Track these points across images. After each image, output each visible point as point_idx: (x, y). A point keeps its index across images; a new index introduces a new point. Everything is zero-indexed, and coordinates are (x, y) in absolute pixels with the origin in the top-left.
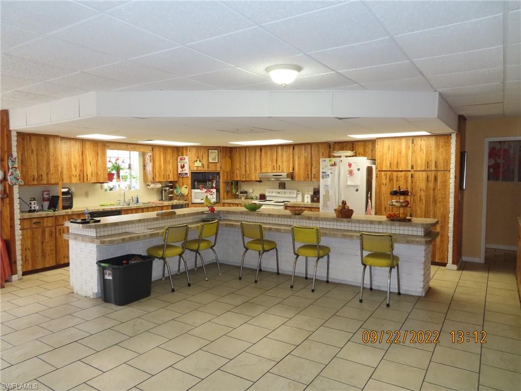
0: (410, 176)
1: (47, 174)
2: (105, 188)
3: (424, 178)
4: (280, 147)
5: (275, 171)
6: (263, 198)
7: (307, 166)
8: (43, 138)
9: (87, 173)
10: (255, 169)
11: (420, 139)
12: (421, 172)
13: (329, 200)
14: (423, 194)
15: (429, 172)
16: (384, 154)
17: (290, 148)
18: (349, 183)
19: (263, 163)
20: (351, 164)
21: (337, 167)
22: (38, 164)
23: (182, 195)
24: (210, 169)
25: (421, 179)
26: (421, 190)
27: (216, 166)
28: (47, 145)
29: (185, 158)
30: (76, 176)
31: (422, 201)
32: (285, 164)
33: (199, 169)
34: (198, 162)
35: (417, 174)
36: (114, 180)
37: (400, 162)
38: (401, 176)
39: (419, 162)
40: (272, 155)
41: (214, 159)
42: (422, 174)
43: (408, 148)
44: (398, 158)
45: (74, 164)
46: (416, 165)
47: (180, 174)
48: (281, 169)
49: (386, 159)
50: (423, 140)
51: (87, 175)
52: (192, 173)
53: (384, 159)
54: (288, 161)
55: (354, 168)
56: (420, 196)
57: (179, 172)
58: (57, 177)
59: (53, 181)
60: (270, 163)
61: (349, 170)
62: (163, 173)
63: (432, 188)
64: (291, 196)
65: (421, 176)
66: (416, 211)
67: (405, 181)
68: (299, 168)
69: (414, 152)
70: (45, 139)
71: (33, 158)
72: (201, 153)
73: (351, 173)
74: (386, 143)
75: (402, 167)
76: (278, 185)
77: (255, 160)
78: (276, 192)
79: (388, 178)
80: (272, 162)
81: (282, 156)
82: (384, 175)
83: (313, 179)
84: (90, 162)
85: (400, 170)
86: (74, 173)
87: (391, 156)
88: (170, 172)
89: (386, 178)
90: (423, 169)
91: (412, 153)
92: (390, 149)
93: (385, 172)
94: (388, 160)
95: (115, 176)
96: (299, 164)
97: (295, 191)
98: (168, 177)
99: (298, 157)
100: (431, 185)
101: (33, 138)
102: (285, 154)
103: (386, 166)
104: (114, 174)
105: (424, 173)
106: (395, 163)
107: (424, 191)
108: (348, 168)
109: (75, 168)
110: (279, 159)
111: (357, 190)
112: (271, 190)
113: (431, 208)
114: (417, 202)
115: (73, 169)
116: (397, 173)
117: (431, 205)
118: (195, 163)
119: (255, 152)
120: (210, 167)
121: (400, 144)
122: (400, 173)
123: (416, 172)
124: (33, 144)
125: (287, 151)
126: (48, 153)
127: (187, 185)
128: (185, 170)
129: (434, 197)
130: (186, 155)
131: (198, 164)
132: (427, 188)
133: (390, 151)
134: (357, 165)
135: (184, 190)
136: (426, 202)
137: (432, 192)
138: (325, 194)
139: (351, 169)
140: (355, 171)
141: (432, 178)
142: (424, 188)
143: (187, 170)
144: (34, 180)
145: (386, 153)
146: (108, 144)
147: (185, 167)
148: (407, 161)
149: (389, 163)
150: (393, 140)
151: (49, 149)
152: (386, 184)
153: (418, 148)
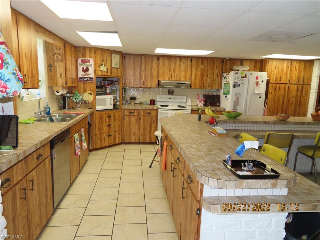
0: (287, 87)
3: (295, 89)
4: (178, 59)
5: (173, 79)
6: (152, 103)
7: (203, 76)
10: (152, 76)
11: (295, 62)
12: (294, 85)
13: (238, 105)
14: (294, 99)
15: (299, 85)
16: (272, 70)
17: (188, 60)
18: (256, 92)
19: (161, 72)
20: (258, 77)
21: (246, 79)
23: (85, 103)
24: (113, 75)
25: (294, 89)
26: (293, 97)
27: (117, 72)
29: (89, 61)
31: (293, 104)
32: (183, 73)
33: (104, 73)
35: (292, 86)
37: (282, 77)
38: (282, 87)
39: (293, 78)
40: (169, 64)
41: (116, 64)
42: (295, 86)
43: (288, 67)
44: (281, 74)
46: (292, 79)
47: (81, 78)
48: (178, 78)
49: (273, 75)
50: (297, 63)
52: (96, 77)
53: (272, 75)
54: (186, 71)
55: (260, 80)
56: (292, 101)
57: (80, 76)
60: (168, 72)
61: (256, 82)
62: (71, 77)
63: (299, 96)
64: (182, 101)
65: (294, 88)
66: (289, 111)
67: (284, 90)
68: (195, 78)
69: (291, 70)
72: (106, 56)
73: (257, 84)
74: (274, 63)
75: (283, 81)
76: (167, 91)
77: (151, 68)
78: (167, 98)
79: (273, 88)
80: (170, 71)
81: (180, 66)
82: (271, 86)
83: (208, 88)
85: (282, 83)
87: (277, 72)
89: (272, 89)
90: (295, 83)
91: (290, 71)
92: (277, 67)
93: (272, 84)
94: (274, 75)
96: (196, 75)
97: (185, 97)
99: (196, 68)
100: (299, 93)
102: (182, 65)
103: (273, 80)
105: (296, 85)
106: (279, 77)
107: (294, 97)
108: (256, 80)
110: (177, 69)
111: (260, 97)
112: (162, 96)
113: (298, 109)
114: (290, 105)
116: (279, 85)
117: (298, 107)
118: (101, 67)
119: (152, 61)
120: (113, 73)
121: (283, 65)
122: (281, 85)
123: (291, 85)
125: (185, 62)
127: (91, 91)
128: (89, 74)
129: (300, 102)
130: (90, 57)
131: (103, 68)
132: (297, 95)
133: (276, 69)
134: (262, 78)
135: (88, 97)
136: (295, 105)
137: (299, 98)
138: (235, 100)
139: (258, 81)
140: (260, 83)
141: (300, 89)
142: (295, 96)
143: (91, 74)
145: (273, 70)
147: (89, 72)
148: (286, 77)
149: (275, 77)
150: (279, 61)
152: (271, 93)
153: (294, 68)
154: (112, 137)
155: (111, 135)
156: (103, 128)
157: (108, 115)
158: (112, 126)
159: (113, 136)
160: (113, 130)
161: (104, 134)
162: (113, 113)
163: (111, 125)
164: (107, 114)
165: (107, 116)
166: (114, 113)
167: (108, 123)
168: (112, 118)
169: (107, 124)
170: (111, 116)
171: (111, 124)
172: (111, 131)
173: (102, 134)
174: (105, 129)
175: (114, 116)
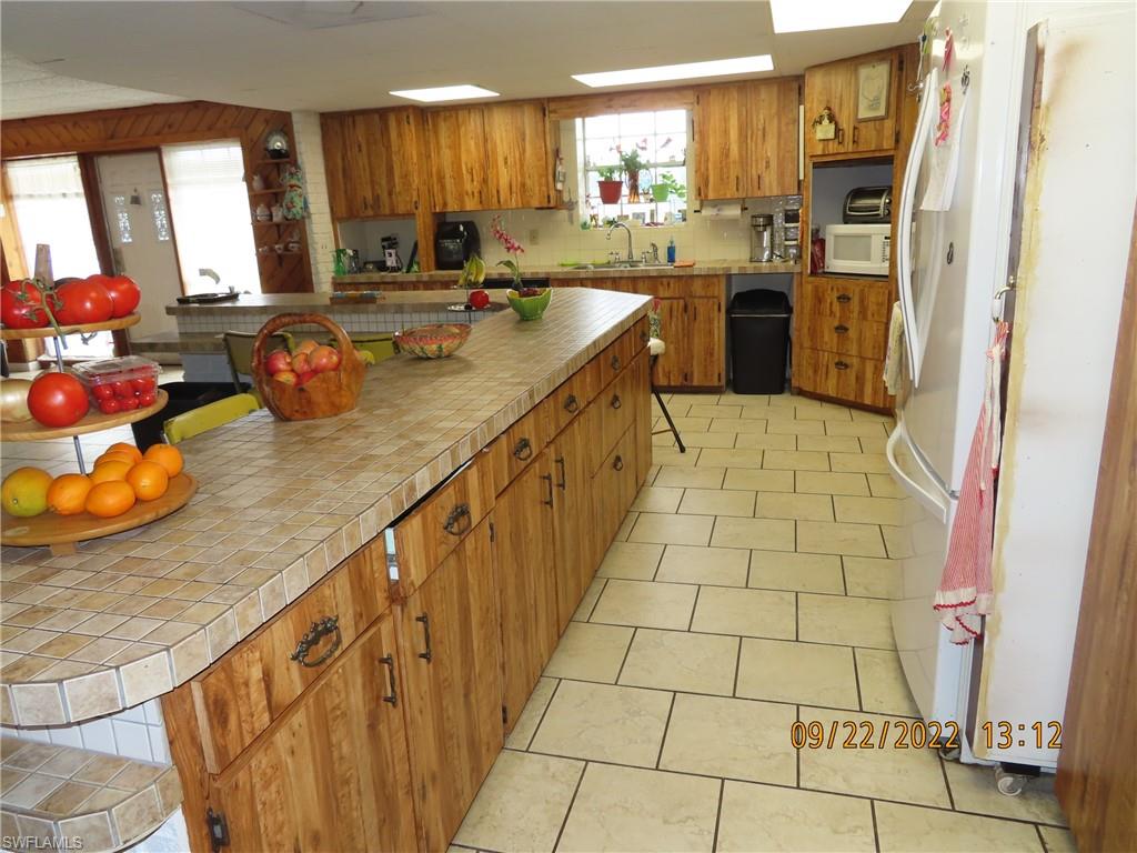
1: (390, 194)
2: (582, 220)
8: (376, 117)
9: (498, 185)
22: (372, 174)
24: (862, 146)
27: (880, 132)
28: (385, 130)
30: (473, 193)
34: (826, 122)
36: (624, 200)
41: (873, 106)
45: (466, 165)
51: (498, 192)
58: (408, 199)
59: (401, 209)
62: (734, 172)
70: (380, 118)
71: (363, 161)
84: (506, 159)
86: (468, 187)
88: (767, 167)
95: (625, 190)
98: (756, 184)
101: (359, 119)
104: (620, 183)
109: (469, 177)
115: (466, 177)
118: (819, 127)
120: (862, 140)
124: (360, 134)
126: (388, 148)
131: (826, 131)
144: (366, 208)
146: (553, 106)
151: (389, 141)
154: (852, 374)
155: (846, 366)
156: (822, 332)
157: (841, 293)
158: (852, 333)
159: (854, 369)
160: (854, 350)
161: (826, 354)
162: (857, 290)
163: (846, 329)
164: (838, 290)
165: (836, 294)
166: (862, 291)
167: (837, 319)
168: (855, 304)
169: (836, 324)
170: (849, 299)
171: (847, 326)
172: (848, 351)
173: (821, 353)
174: (829, 338)
175: (862, 301)
